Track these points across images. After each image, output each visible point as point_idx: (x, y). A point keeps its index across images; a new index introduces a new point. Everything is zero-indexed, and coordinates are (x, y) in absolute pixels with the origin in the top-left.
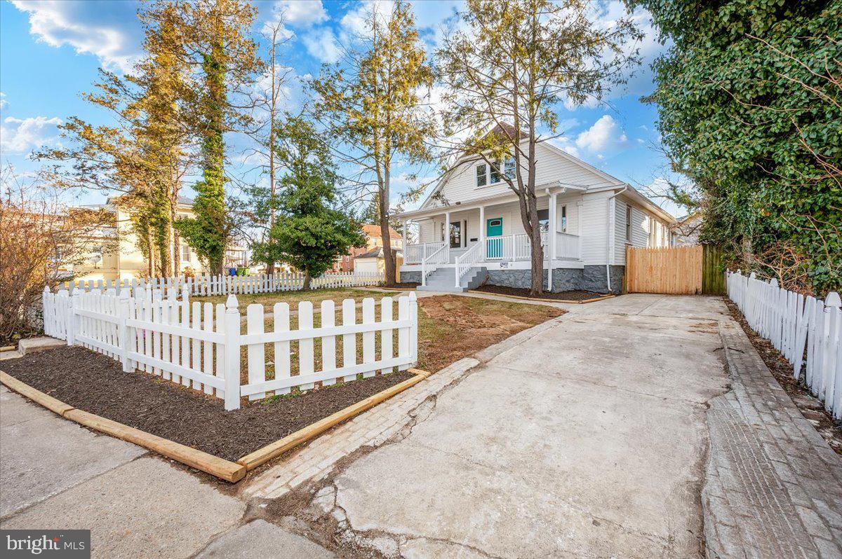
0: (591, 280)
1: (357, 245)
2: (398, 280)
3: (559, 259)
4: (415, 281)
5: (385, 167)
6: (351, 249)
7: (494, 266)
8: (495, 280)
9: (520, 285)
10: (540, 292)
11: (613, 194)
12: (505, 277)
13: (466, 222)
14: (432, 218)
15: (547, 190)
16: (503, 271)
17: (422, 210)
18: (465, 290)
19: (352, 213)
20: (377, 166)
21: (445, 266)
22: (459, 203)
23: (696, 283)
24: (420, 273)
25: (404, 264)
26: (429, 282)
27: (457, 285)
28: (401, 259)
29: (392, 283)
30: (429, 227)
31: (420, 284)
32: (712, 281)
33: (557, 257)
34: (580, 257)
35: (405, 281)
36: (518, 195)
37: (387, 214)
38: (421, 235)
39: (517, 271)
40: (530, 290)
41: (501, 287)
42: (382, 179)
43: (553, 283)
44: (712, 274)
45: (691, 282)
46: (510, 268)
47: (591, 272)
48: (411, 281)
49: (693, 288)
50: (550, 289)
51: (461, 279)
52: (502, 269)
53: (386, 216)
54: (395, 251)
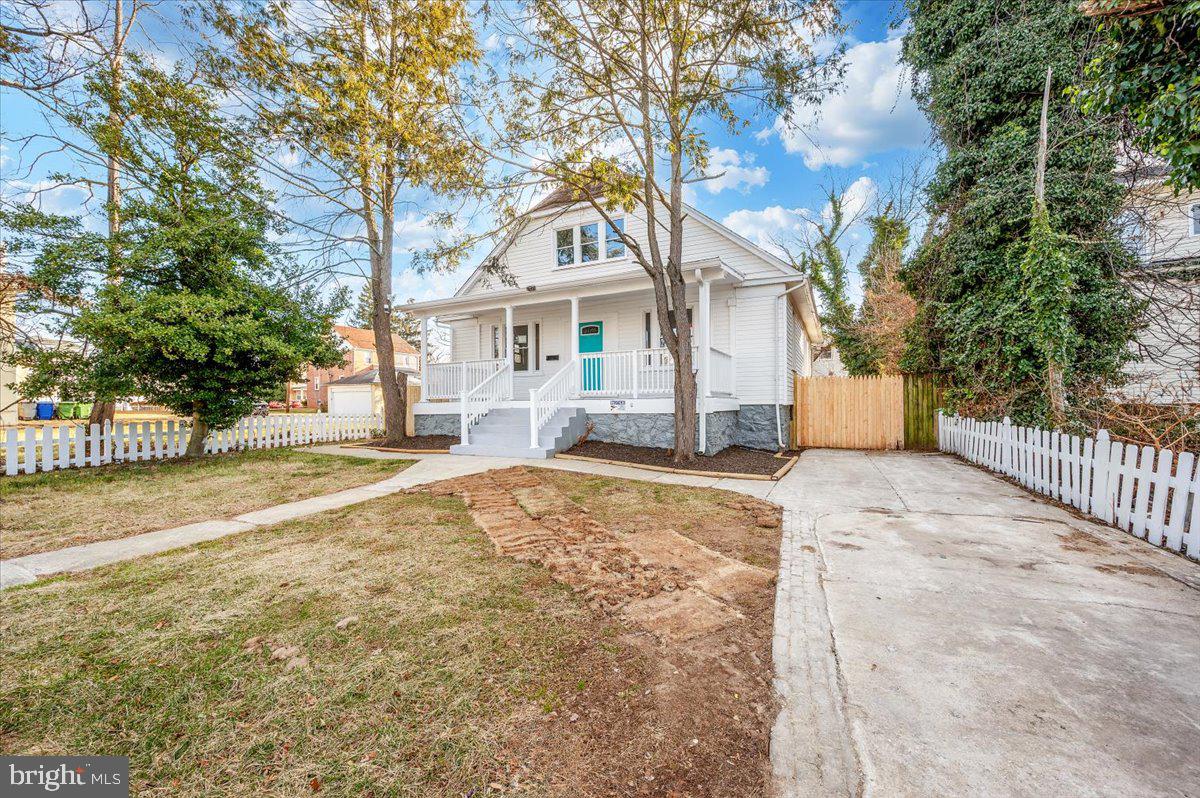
0: (751, 430)
1: (319, 362)
2: (410, 430)
3: (715, 394)
4: (444, 433)
5: (383, 210)
6: (307, 370)
7: (598, 407)
8: (602, 433)
9: (647, 440)
10: (691, 456)
11: (782, 290)
12: (619, 426)
13: (537, 326)
14: (476, 316)
15: (698, 272)
16: (616, 415)
17: (461, 298)
18: (551, 455)
19: (308, 296)
20: (367, 207)
21: (505, 405)
22: (531, 289)
23: (896, 434)
24: (455, 419)
25: (423, 399)
26: (475, 436)
27: (534, 444)
28: (418, 389)
29: (398, 436)
30: (470, 333)
31: (457, 440)
32: (918, 429)
33: (712, 392)
34: (733, 390)
35: (425, 433)
36: (653, 276)
37: (389, 302)
38: (454, 347)
39: (641, 416)
40: (673, 453)
41: (613, 445)
42: (376, 234)
43: (708, 439)
44: (919, 419)
45: (888, 430)
46: (628, 409)
47: (750, 416)
48: (438, 432)
49: (892, 440)
50: (702, 449)
51: (541, 432)
52: (615, 411)
53: (386, 306)
54: (403, 376)
